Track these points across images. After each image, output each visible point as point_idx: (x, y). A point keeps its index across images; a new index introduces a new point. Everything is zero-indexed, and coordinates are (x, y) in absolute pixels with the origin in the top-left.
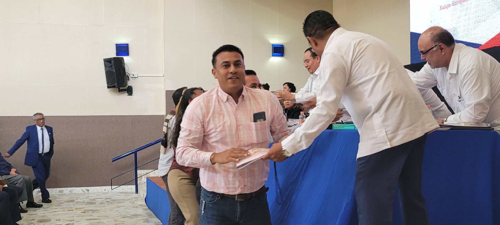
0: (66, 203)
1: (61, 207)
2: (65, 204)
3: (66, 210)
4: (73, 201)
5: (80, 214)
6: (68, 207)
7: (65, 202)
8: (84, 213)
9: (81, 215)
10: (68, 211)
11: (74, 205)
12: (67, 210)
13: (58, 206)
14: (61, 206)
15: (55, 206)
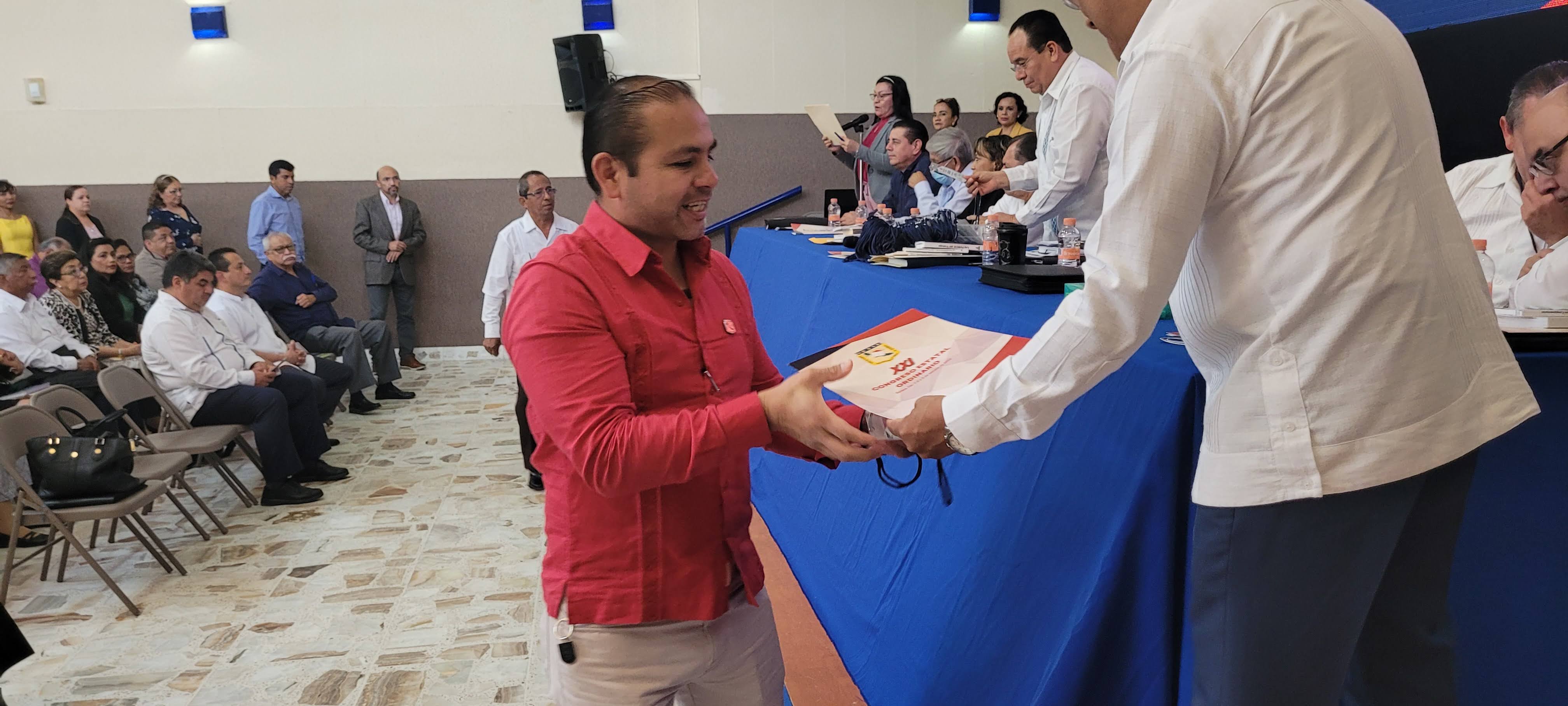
0: (474, 389)
1: (455, 400)
2: (467, 389)
3: (460, 411)
4: (488, 381)
5: (488, 425)
6: (473, 400)
7: (472, 383)
8: (500, 419)
9: (488, 429)
10: (467, 412)
11: (487, 394)
12: (463, 411)
13: (452, 397)
14: (458, 396)
15: (444, 395)
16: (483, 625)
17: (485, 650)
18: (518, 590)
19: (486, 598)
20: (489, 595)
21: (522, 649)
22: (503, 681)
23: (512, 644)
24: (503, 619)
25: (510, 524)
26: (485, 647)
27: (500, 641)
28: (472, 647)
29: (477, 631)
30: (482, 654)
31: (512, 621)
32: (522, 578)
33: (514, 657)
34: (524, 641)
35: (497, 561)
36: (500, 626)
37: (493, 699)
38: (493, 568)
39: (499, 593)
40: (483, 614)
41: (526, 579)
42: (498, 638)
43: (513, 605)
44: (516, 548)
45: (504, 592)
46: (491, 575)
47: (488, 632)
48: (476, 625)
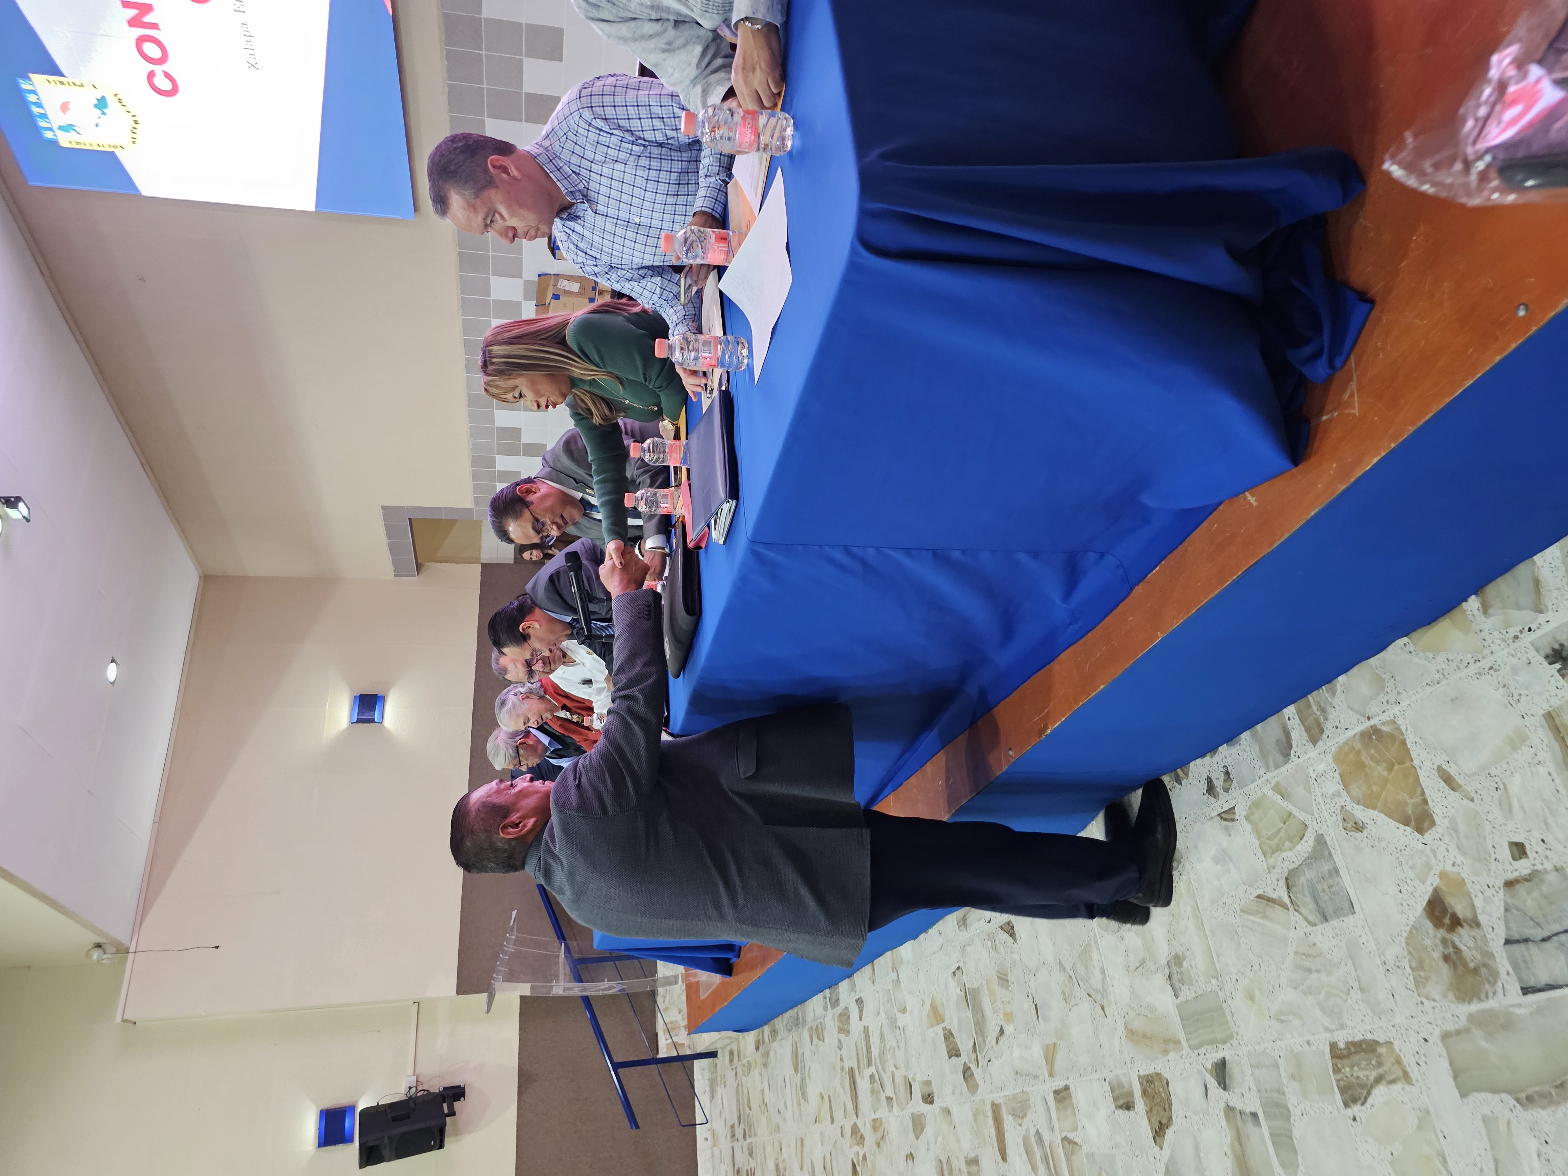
16: (1038, 1155)
17: (1070, 1142)
18: (990, 1121)
19: (1004, 1159)
20: (1000, 1159)
21: (1062, 1095)
22: (1107, 1105)
23: (1058, 1109)
24: (1028, 1130)
25: (911, 1156)
26: (1066, 1143)
27: (1056, 1125)
28: (1068, 1160)
29: (1046, 1158)
30: (1076, 1144)
31: (1030, 1116)
32: (975, 1120)
33: (1074, 1101)
34: (1052, 1094)
35: (958, 1159)
36: (1037, 1130)
37: (1132, 1113)
38: (966, 1162)
39: (996, 1145)
40: (1025, 1157)
41: (975, 1115)
42: (1052, 1129)
43: (1008, 1122)
44: (939, 1139)
45: (995, 1139)
46: (973, 1162)
47: (1047, 1143)
48: (1039, 1163)
